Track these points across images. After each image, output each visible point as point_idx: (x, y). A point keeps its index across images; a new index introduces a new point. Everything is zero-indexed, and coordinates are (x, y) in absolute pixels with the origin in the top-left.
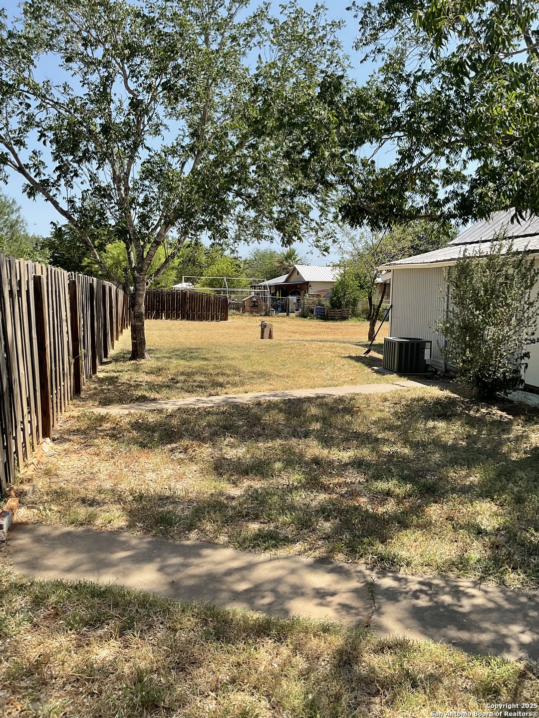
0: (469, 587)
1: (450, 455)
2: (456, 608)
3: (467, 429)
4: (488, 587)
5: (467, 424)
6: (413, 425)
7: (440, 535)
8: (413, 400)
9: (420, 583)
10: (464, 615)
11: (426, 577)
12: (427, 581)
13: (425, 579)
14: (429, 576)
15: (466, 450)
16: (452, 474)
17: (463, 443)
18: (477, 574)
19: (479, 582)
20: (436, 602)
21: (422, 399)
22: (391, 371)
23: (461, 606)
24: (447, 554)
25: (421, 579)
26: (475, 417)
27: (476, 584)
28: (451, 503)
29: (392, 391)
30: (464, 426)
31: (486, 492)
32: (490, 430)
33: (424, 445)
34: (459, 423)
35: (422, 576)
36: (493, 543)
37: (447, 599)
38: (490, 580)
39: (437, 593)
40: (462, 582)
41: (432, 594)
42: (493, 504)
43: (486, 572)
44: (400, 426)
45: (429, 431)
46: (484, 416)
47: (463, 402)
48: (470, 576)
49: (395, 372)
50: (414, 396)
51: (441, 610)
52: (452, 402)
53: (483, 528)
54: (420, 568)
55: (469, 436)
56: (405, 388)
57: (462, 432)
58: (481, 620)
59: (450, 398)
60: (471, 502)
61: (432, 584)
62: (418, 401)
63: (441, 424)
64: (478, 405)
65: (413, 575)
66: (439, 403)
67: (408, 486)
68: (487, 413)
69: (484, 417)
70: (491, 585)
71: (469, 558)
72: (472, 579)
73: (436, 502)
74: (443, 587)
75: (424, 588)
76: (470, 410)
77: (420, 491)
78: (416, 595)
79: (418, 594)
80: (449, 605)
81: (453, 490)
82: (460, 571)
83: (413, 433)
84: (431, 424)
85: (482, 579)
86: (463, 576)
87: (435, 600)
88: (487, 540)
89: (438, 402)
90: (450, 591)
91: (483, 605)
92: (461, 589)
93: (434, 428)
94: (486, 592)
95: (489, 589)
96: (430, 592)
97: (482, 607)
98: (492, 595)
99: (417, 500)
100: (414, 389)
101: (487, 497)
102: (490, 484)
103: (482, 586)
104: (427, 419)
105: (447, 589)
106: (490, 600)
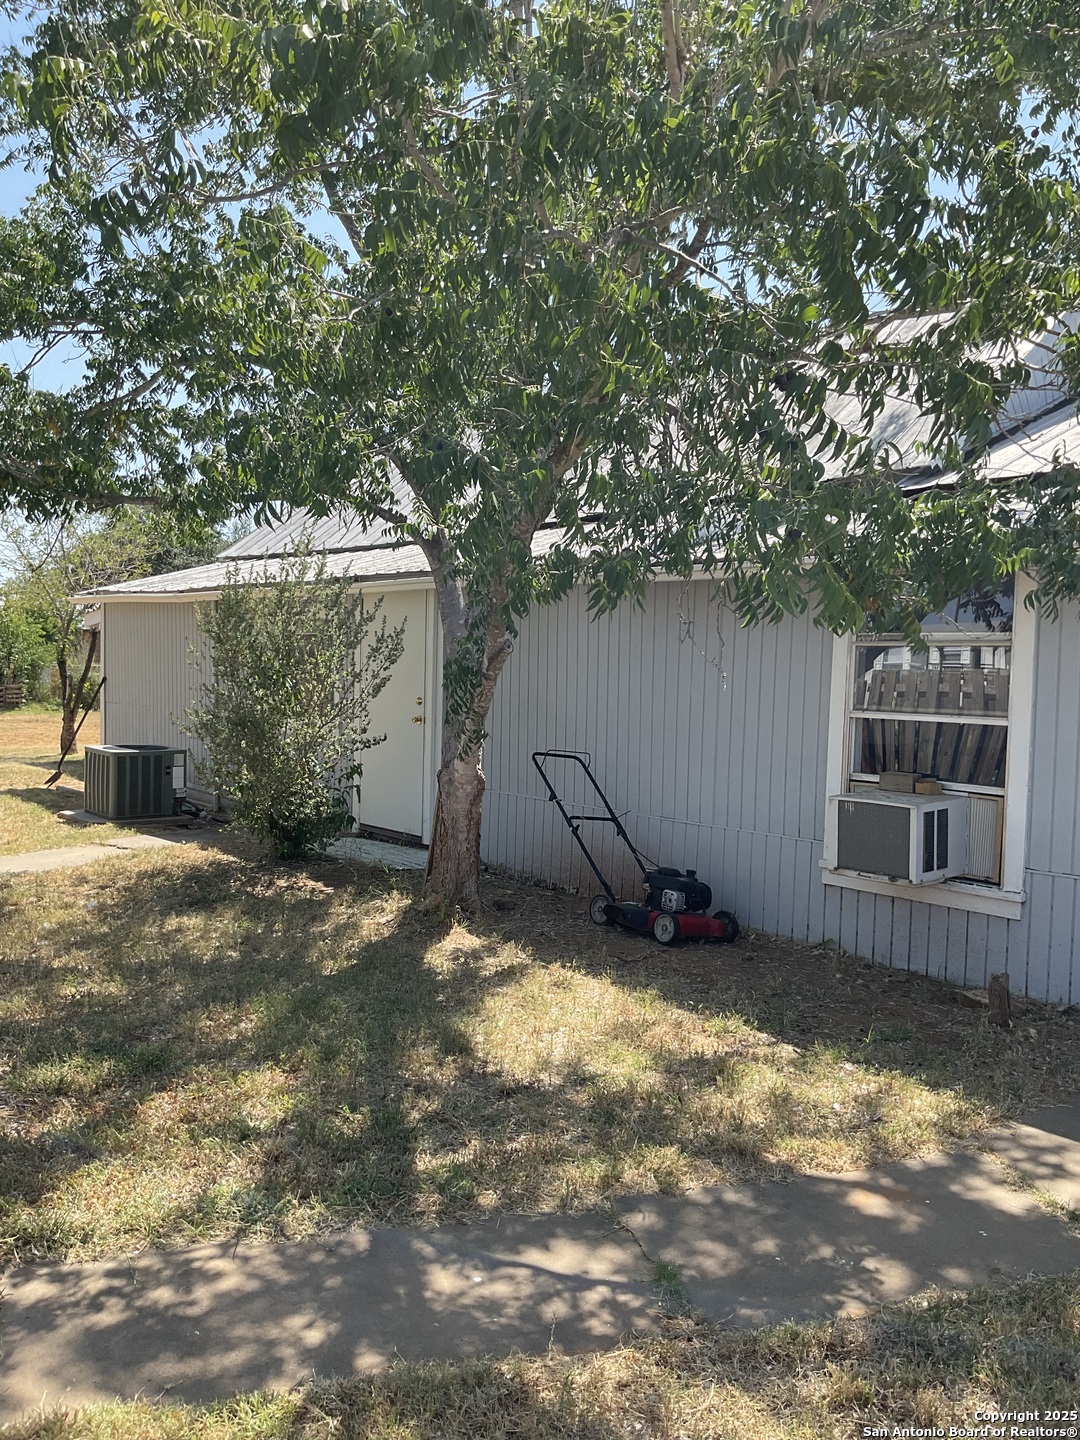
0: (211, 1258)
1: (205, 983)
2: (180, 1311)
3: (245, 924)
4: (251, 1248)
5: (244, 913)
6: (135, 930)
7: (162, 1160)
8: (141, 876)
9: (111, 1274)
10: (197, 1321)
11: (123, 1256)
12: (125, 1265)
13: (121, 1263)
14: (129, 1255)
15: (238, 967)
16: (202, 1024)
17: (234, 954)
18: (232, 1224)
19: (234, 1241)
20: (140, 1310)
21: (161, 871)
22: (101, 817)
23: (192, 1304)
24: (174, 1196)
25: (111, 1265)
26: (264, 898)
27: (225, 1249)
28: (193, 1086)
29: (97, 861)
30: (240, 919)
31: (266, 1051)
32: (289, 922)
33: (152, 970)
34: (230, 914)
35: (115, 1258)
36: (267, 1154)
37: (163, 1295)
38: (255, 1233)
39: (144, 1288)
40: (201, 1249)
41: (132, 1292)
42: (278, 1070)
43: (249, 1217)
44: (106, 935)
45: (166, 938)
46: (280, 895)
47: (243, 870)
48: (218, 1232)
49: (110, 819)
50: (143, 867)
51: (149, 1322)
52: (222, 872)
53: (252, 1125)
54: (111, 1240)
55: (246, 940)
56: (126, 851)
57: (235, 932)
58: (230, 1323)
59: (219, 864)
60: (235, 1075)
61: (135, 1270)
62: (152, 876)
63: (193, 921)
64: (273, 873)
65: (95, 1259)
66: (194, 878)
67: (106, 1064)
68: (287, 887)
69: (282, 897)
70: (257, 1244)
71: (216, 1197)
72: (221, 1239)
73: (163, 1089)
74: (159, 1271)
75: (117, 1283)
76: (256, 884)
77: (131, 1071)
78: (96, 1304)
79: (102, 1299)
80: (168, 1307)
81: (203, 1057)
82: (197, 1227)
83: (132, 946)
84: (172, 923)
85: (241, 1233)
86: (203, 1235)
87: (139, 1303)
88: (257, 1149)
89: (194, 875)
90: (173, 1276)
91: (238, 1290)
92: (196, 1265)
93: (179, 930)
94: (246, 1259)
95: (253, 1252)
96: (127, 1289)
97: (234, 1294)
98: (257, 1262)
99: (124, 1091)
100: (147, 852)
101: (267, 1058)
102: (274, 1032)
103: (240, 1250)
104: (165, 913)
105: (167, 1273)
106: (251, 1276)
